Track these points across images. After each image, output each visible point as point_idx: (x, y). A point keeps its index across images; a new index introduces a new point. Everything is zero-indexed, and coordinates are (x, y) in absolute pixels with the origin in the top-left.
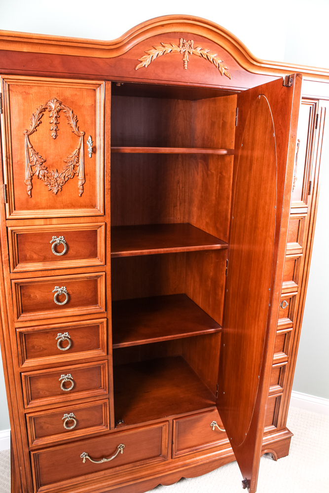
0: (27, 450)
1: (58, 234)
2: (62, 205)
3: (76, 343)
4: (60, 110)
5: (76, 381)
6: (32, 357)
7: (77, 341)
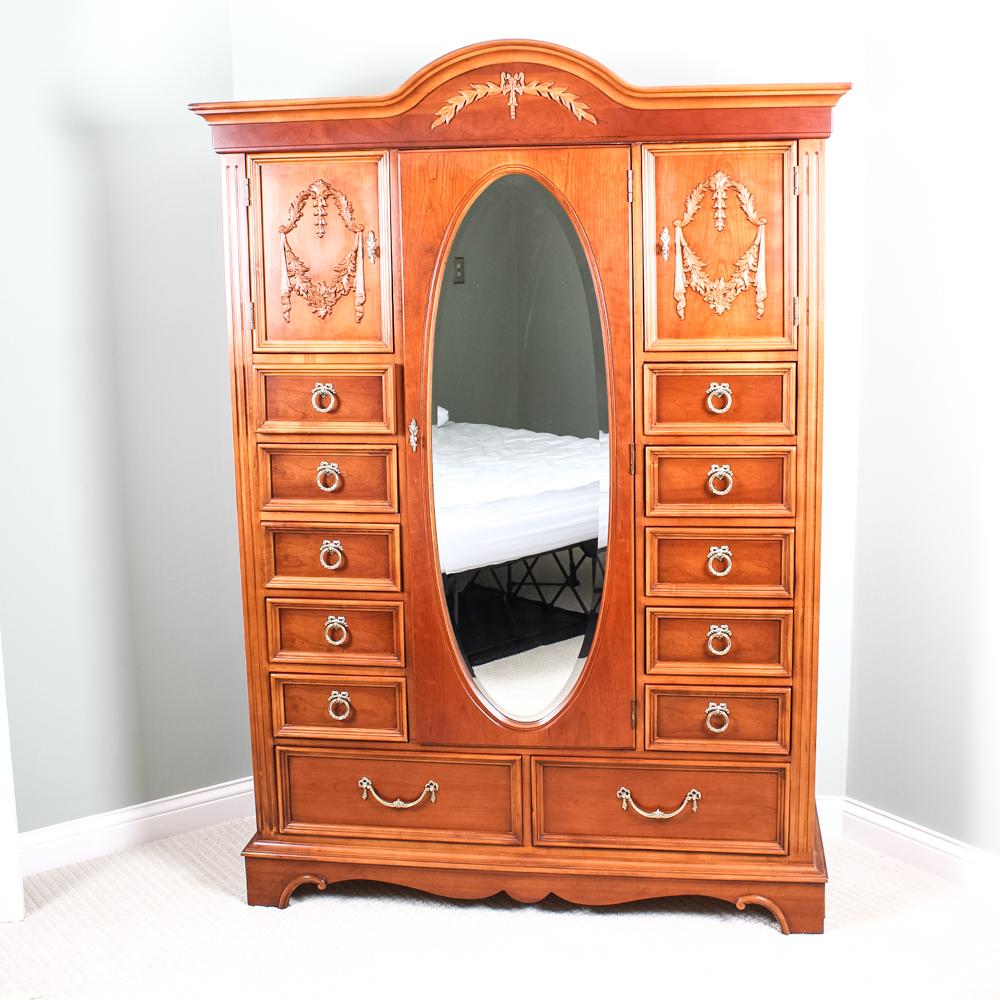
0: (270, 742)
1: (324, 380)
2: (332, 335)
3: (351, 563)
4: (328, 196)
5: (352, 632)
6: (284, 574)
7: (353, 558)
